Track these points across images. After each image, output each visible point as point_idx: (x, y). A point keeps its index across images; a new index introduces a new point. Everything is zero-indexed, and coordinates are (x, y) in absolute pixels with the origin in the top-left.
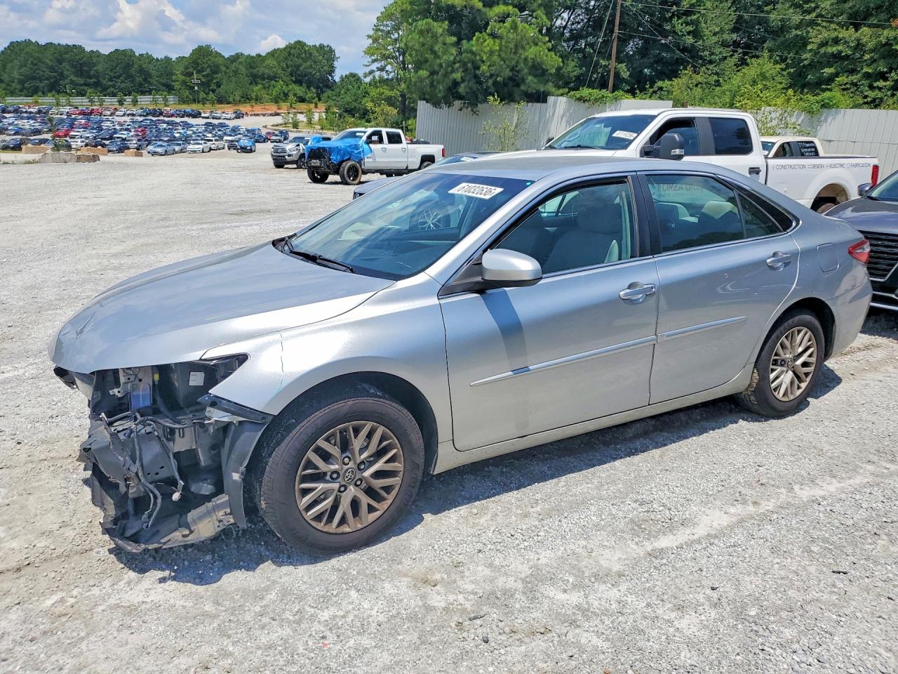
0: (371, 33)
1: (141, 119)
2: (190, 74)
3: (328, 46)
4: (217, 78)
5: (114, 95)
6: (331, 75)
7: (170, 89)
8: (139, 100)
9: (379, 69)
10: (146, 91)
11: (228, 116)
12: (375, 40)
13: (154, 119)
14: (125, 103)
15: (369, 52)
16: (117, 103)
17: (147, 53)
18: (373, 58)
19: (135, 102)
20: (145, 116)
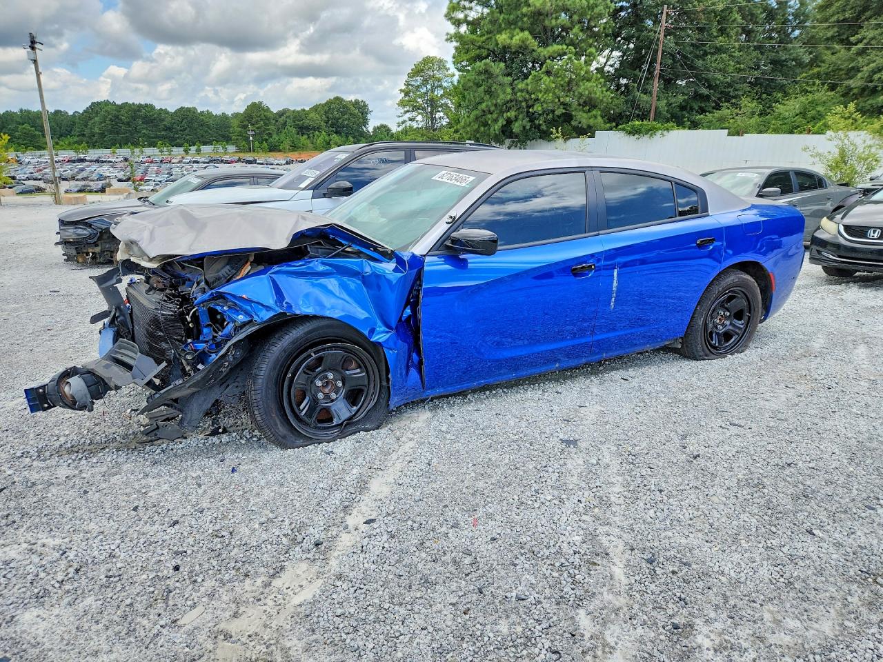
0: (404, 87)
2: (245, 127)
3: (362, 101)
4: (268, 130)
5: (180, 146)
6: (365, 126)
7: (228, 139)
8: (202, 149)
9: (410, 120)
10: (208, 142)
11: (280, 162)
12: (407, 94)
14: (191, 152)
15: (402, 104)
16: (184, 152)
17: (208, 111)
18: (406, 109)
19: (198, 151)
20: (208, 163)
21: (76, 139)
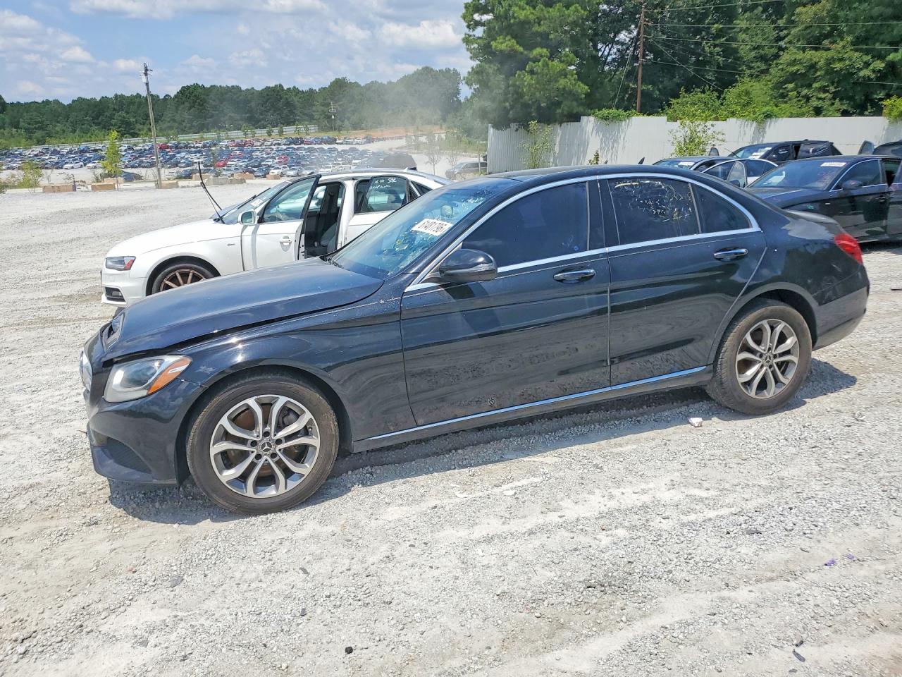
1: (284, 147)
2: (328, 106)
4: (351, 107)
5: (264, 127)
6: (456, 97)
7: (310, 119)
8: (284, 130)
10: (291, 123)
11: (359, 141)
13: (296, 147)
14: (273, 134)
16: (266, 135)
17: (294, 87)
19: (281, 133)
20: (289, 145)
21: (167, 125)
